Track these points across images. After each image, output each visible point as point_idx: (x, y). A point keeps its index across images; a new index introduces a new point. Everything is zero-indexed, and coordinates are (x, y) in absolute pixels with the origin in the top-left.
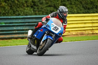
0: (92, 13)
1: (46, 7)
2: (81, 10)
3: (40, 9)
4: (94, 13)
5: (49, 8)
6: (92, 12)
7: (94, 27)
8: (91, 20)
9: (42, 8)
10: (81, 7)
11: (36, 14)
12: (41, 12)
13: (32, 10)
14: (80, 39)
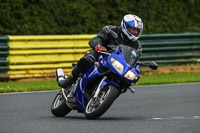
6: (73, 31)
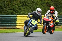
5: (10, 10)
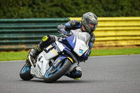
0: (116, 16)
1: (50, 6)
2: (100, 12)
3: (41, 10)
4: (118, 16)
5: (55, 8)
7: (118, 36)
8: (115, 27)
9: (44, 8)
10: (101, 7)
11: (35, 17)
12: (43, 14)
13: (30, 10)
14: (97, 54)
